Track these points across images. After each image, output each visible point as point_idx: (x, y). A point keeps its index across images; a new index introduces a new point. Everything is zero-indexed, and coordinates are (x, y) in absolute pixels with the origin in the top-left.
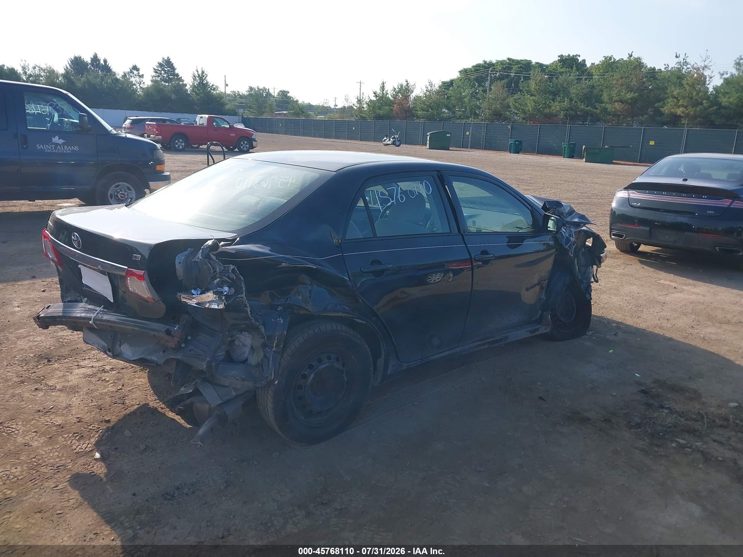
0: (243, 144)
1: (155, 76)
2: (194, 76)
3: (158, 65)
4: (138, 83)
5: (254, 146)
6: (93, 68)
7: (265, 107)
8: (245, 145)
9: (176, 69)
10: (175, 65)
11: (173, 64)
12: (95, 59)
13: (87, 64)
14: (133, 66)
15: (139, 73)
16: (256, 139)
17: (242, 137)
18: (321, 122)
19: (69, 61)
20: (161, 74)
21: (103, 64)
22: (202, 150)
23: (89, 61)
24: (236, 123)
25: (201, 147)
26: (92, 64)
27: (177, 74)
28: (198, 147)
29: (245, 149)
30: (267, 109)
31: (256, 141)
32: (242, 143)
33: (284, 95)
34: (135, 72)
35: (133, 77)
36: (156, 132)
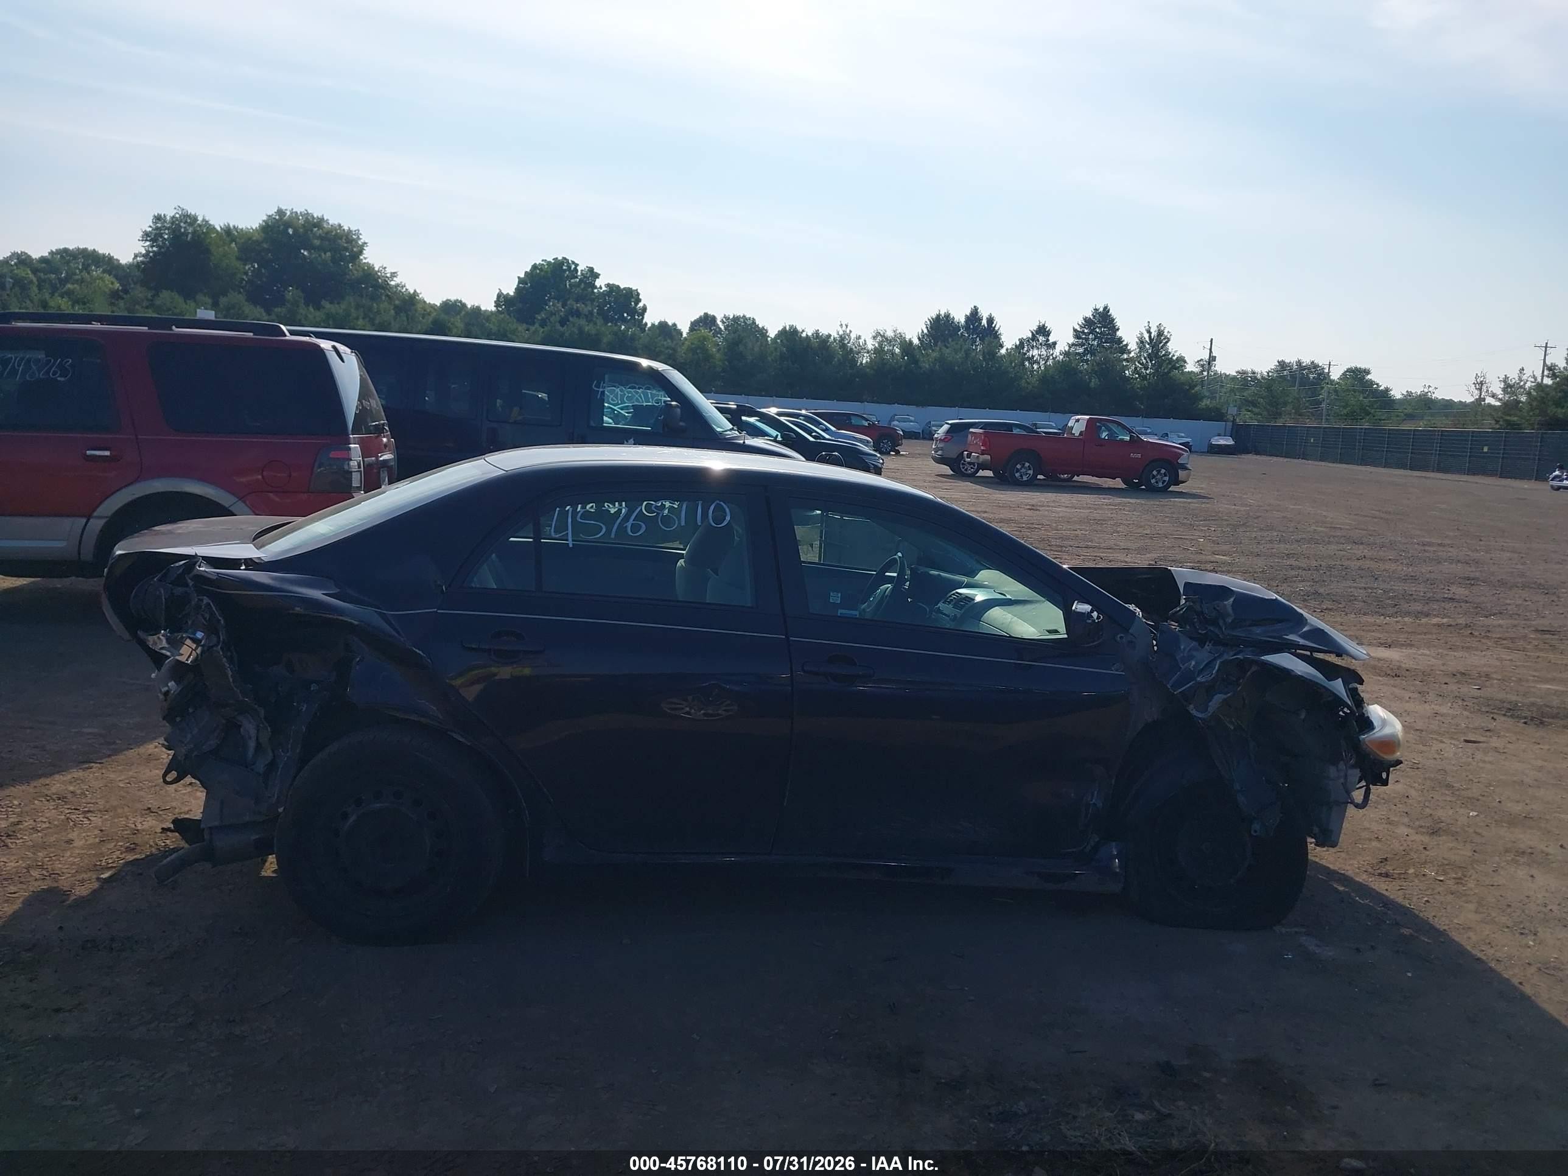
0: (1157, 475)
1: (1076, 345)
2: (1142, 342)
3: (1083, 322)
4: (1043, 359)
5: (1180, 479)
6: (966, 335)
7: (1285, 404)
8: (1159, 477)
9: (1118, 329)
10: (1118, 323)
11: (1113, 320)
12: (974, 316)
13: (957, 328)
14: (1039, 327)
15: (1048, 340)
16: (1188, 466)
17: (1153, 461)
18: (1408, 434)
19: (929, 323)
20: (1087, 339)
21: (986, 326)
22: (1078, 484)
23: (963, 320)
24: (1219, 435)
25: (1076, 478)
26: (967, 326)
27: (1120, 338)
28: (1070, 480)
29: (1160, 485)
30: (1289, 408)
31: (1187, 469)
32: (1155, 473)
33: (1354, 379)
34: (1041, 339)
35: (1035, 349)
36: (982, 448)
